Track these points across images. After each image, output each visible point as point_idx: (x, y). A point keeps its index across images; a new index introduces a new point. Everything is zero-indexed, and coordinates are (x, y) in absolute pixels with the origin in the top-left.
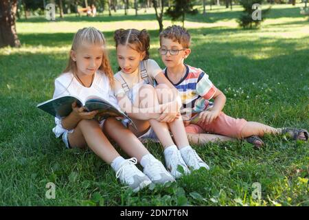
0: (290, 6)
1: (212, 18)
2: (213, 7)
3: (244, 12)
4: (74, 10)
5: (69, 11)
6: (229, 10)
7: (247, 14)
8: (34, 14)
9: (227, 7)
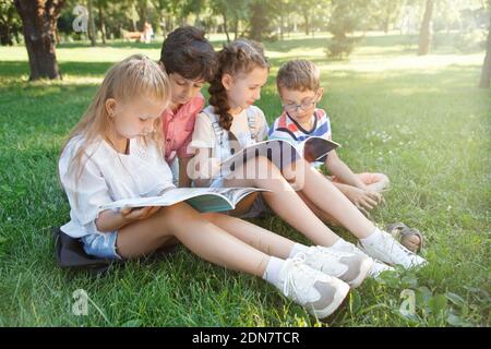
0: (382, 34)
1: (284, 47)
2: (291, 34)
3: (333, 39)
4: (118, 35)
5: (112, 36)
6: (310, 36)
7: (336, 42)
8: (66, 40)
9: (307, 34)
